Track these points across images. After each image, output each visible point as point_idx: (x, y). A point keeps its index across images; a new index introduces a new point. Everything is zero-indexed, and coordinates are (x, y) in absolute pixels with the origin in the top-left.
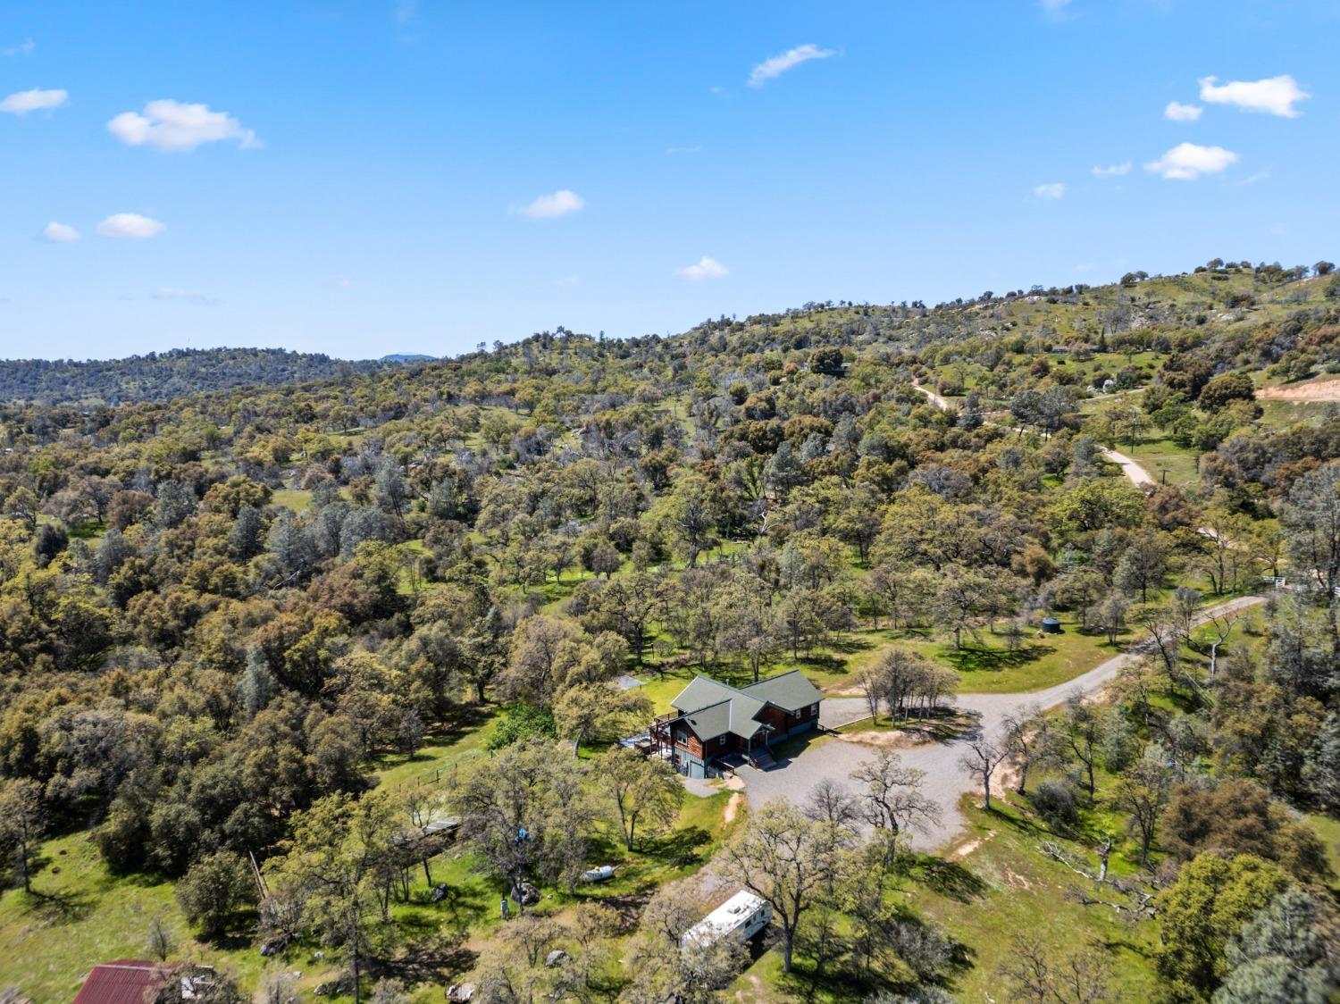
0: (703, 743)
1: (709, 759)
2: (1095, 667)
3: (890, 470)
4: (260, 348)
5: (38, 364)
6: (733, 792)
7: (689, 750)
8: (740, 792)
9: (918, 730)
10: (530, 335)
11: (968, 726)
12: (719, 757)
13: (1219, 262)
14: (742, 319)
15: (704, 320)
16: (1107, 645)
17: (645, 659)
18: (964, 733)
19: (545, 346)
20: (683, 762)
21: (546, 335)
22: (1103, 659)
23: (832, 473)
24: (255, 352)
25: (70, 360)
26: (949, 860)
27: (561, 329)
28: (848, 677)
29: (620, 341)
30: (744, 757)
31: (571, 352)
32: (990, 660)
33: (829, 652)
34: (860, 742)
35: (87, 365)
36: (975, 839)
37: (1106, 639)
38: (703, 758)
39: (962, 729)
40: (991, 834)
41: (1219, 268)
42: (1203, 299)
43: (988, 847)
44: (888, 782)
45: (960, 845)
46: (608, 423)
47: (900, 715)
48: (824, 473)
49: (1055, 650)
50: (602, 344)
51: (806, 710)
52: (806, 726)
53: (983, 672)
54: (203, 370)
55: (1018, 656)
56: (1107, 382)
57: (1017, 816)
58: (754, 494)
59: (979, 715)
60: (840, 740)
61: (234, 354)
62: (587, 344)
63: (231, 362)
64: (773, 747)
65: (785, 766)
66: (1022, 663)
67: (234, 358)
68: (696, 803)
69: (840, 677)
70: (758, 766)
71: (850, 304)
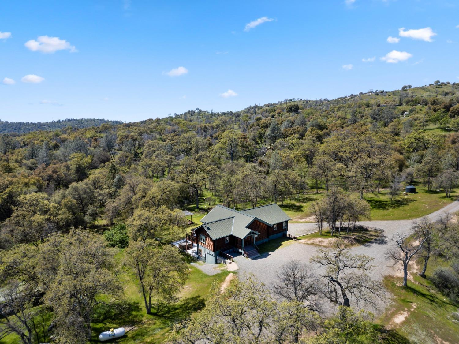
0: (214, 241)
1: (218, 252)
2: (442, 207)
3: (321, 133)
4: (96, 119)
5: (21, 124)
6: (230, 272)
7: (206, 246)
8: (234, 273)
9: (347, 238)
10: (187, 111)
11: (377, 236)
12: (224, 250)
13: (438, 82)
14: (262, 105)
15: (249, 106)
16: (445, 197)
17: (200, 206)
18: (375, 240)
19: (192, 115)
20: (203, 254)
21: (192, 111)
22: (445, 204)
23: (295, 133)
24: (94, 120)
25: (31, 122)
26: (388, 327)
27: (197, 109)
28: (304, 213)
29: (218, 113)
30: (240, 250)
31: (201, 117)
32: (379, 205)
33: (293, 202)
34: (312, 244)
35: (37, 124)
36: (404, 311)
37: (444, 195)
38: (214, 251)
39: (374, 238)
40: (414, 306)
41: (439, 84)
42: (433, 94)
43: (415, 317)
44: (341, 265)
45: (394, 314)
46: (205, 127)
47: (335, 231)
48: (291, 134)
49: (416, 200)
50: (212, 114)
51: (280, 225)
52: (280, 235)
53: (378, 211)
54: (76, 126)
55: (397, 203)
56: (405, 113)
57: (425, 292)
58: (261, 146)
59: (382, 231)
60: (300, 243)
61: (87, 121)
62: (207, 114)
63: (86, 123)
64: (259, 246)
65: (266, 257)
66: (399, 206)
67: (87, 122)
68: (205, 279)
69: (300, 213)
70: (249, 256)
71: (301, 99)
